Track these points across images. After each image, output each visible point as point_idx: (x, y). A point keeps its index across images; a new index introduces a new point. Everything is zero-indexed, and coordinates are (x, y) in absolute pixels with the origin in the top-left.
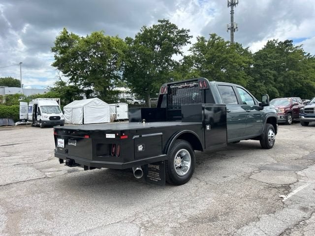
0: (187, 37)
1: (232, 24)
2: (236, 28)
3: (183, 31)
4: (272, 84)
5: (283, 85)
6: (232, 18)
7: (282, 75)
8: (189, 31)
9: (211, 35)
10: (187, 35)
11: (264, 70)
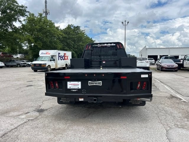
0: (26, 11)
1: (46, 10)
2: (49, 13)
3: (22, 7)
4: (72, 49)
5: (77, 50)
6: (46, 6)
7: (76, 44)
8: (26, 7)
9: (39, 14)
10: (26, 10)
11: (68, 41)
